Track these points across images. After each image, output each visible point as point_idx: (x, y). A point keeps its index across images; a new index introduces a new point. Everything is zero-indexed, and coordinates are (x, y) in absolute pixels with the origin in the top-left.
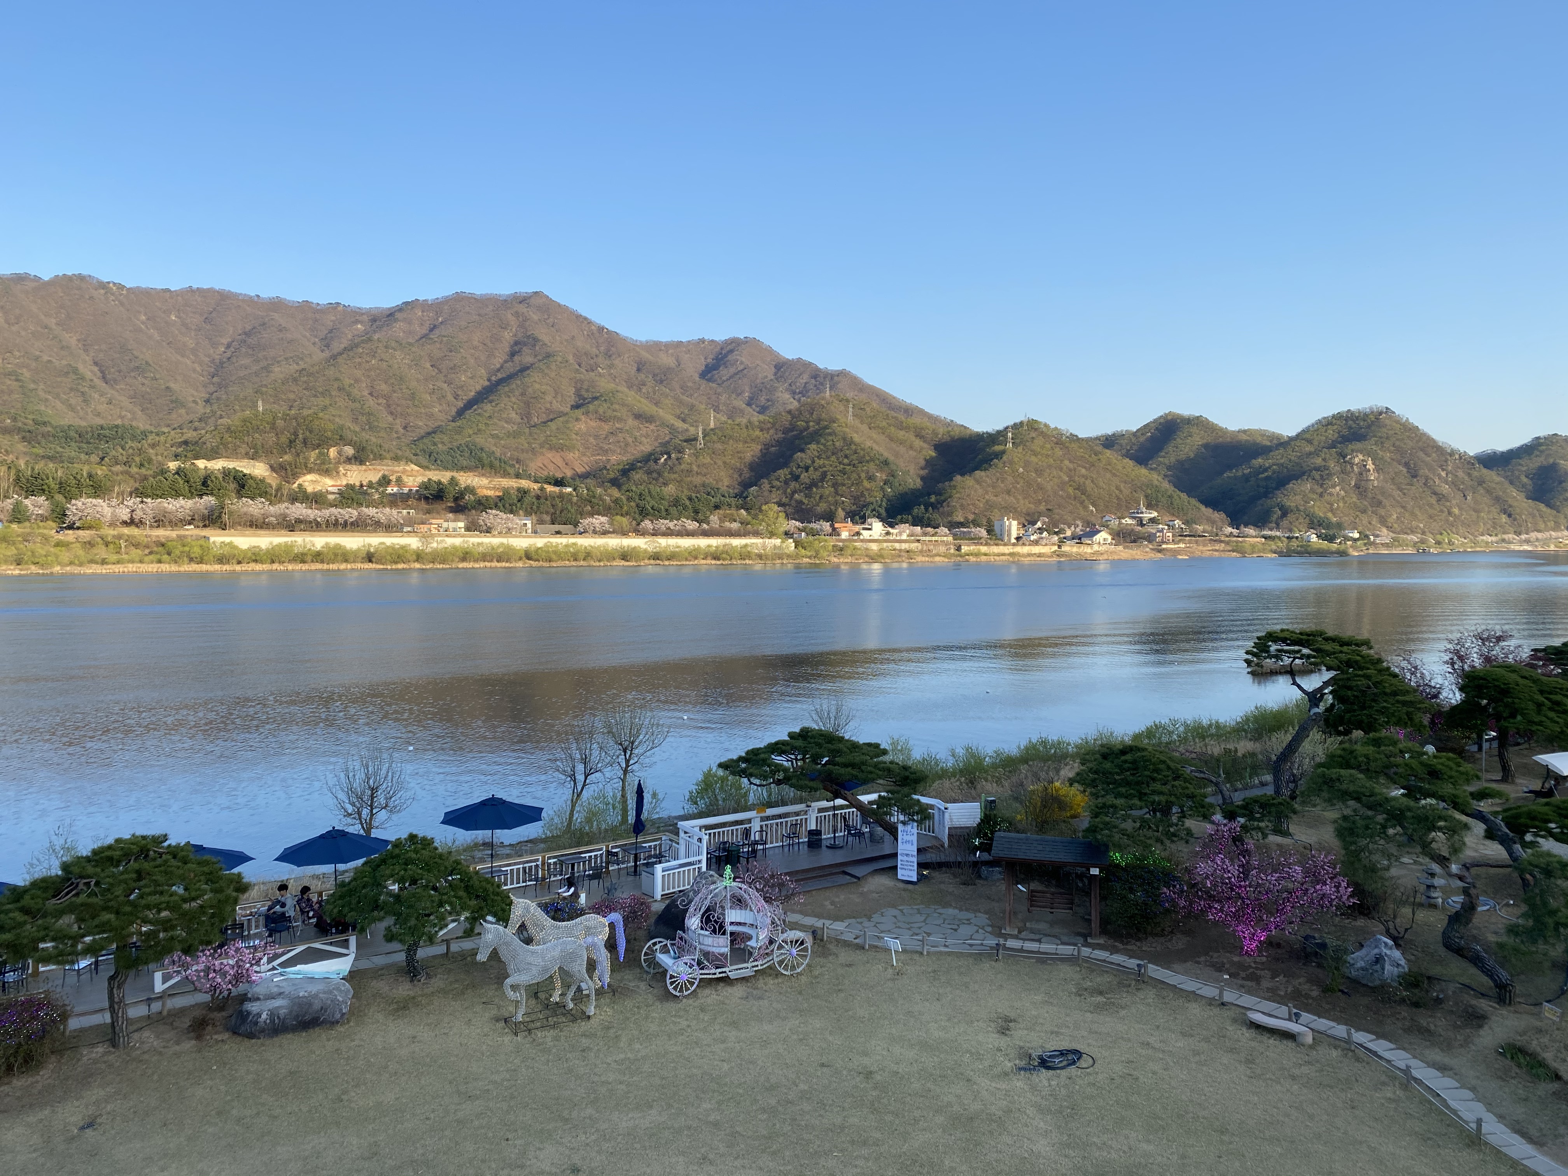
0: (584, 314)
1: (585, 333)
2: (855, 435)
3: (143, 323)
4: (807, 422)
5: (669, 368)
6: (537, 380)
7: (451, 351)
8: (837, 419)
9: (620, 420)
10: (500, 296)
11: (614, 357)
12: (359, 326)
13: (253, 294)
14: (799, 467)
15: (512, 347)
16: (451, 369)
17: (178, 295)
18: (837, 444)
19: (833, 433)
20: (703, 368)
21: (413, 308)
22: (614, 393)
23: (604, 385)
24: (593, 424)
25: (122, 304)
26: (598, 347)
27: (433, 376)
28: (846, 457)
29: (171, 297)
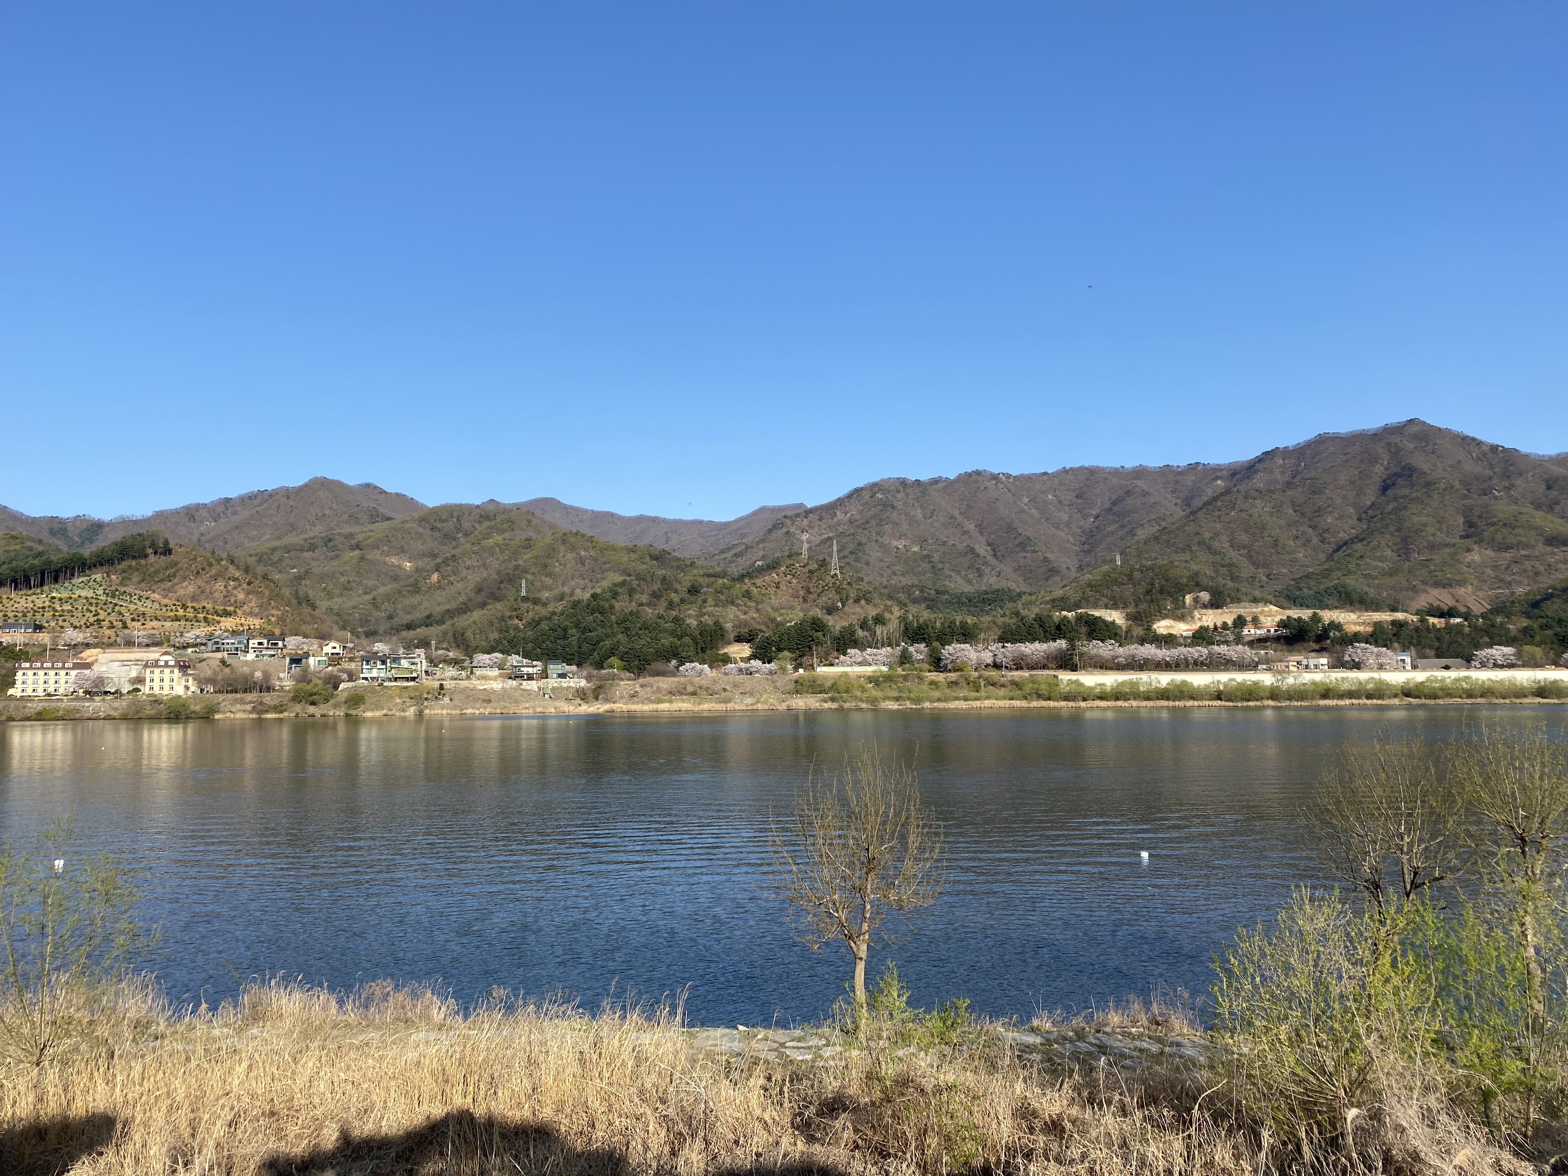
1: (1475, 454)
3: (1026, 504)
6: (1416, 512)
7: (1315, 494)
9: (1526, 546)
11: (1514, 476)
13: (1118, 466)
15: (1384, 481)
16: (1316, 511)
21: (1273, 457)
22: (1516, 516)
23: (1503, 508)
24: (1489, 553)
25: (1009, 490)
26: (1492, 468)
27: (1296, 522)
29: (1049, 480)
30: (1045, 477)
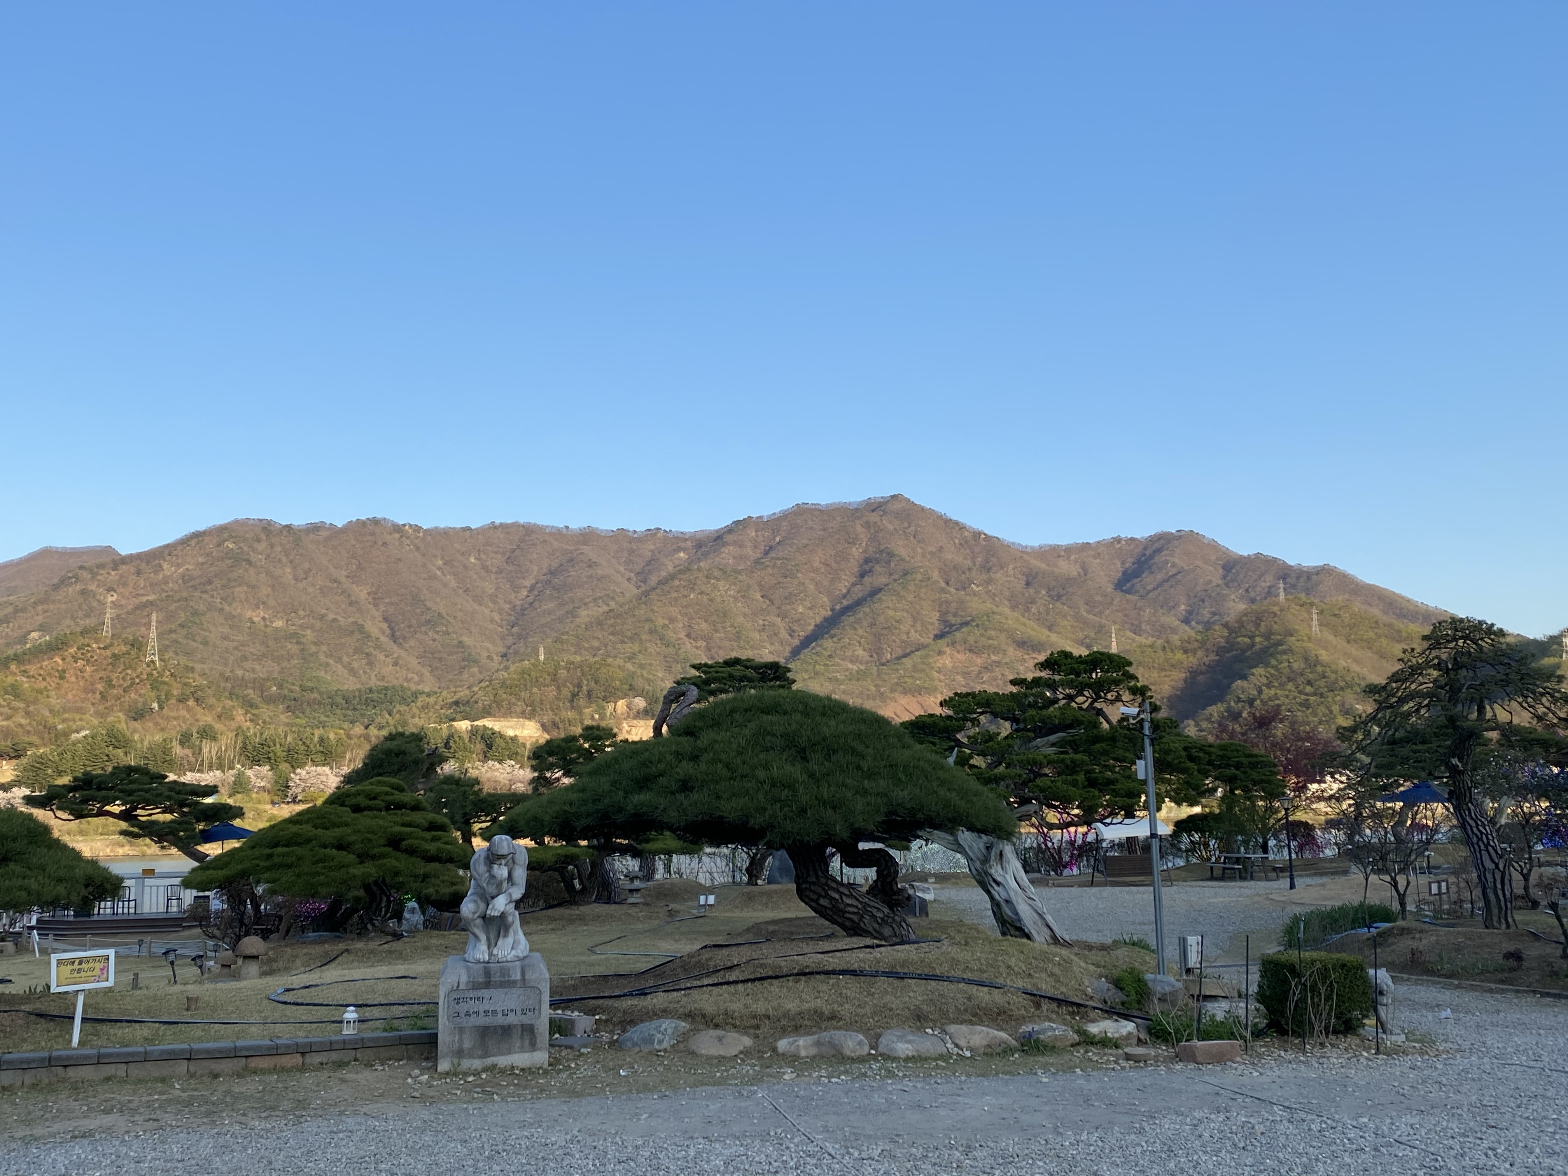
0: (954, 518)
1: (957, 541)
2: (1323, 652)
3: (439, 568)
4: (1252, 637)
5: (1069, 579)
6: (891, 605)
7: (786, 577)
8: (1296, 631)
9: (996, 650)
10: (850, 504)
11: (994, 569)
12: (682, 554)
13: (561, 526)
14: (1239, 700)
15: (861, 566)
16: (786, 598)
17: (478, 534)
18: (1295, 666)
19: (1291, 650)
20: (1120, 574)
21: (745, 527)
22: (989, 615)
23: (976, 605)
24: (960, 657)
25: (418, 549)
26: (973, 558)
27: (762, 610)
28: (1309, 683)
29: (471, 537)
30: (468, 533)
